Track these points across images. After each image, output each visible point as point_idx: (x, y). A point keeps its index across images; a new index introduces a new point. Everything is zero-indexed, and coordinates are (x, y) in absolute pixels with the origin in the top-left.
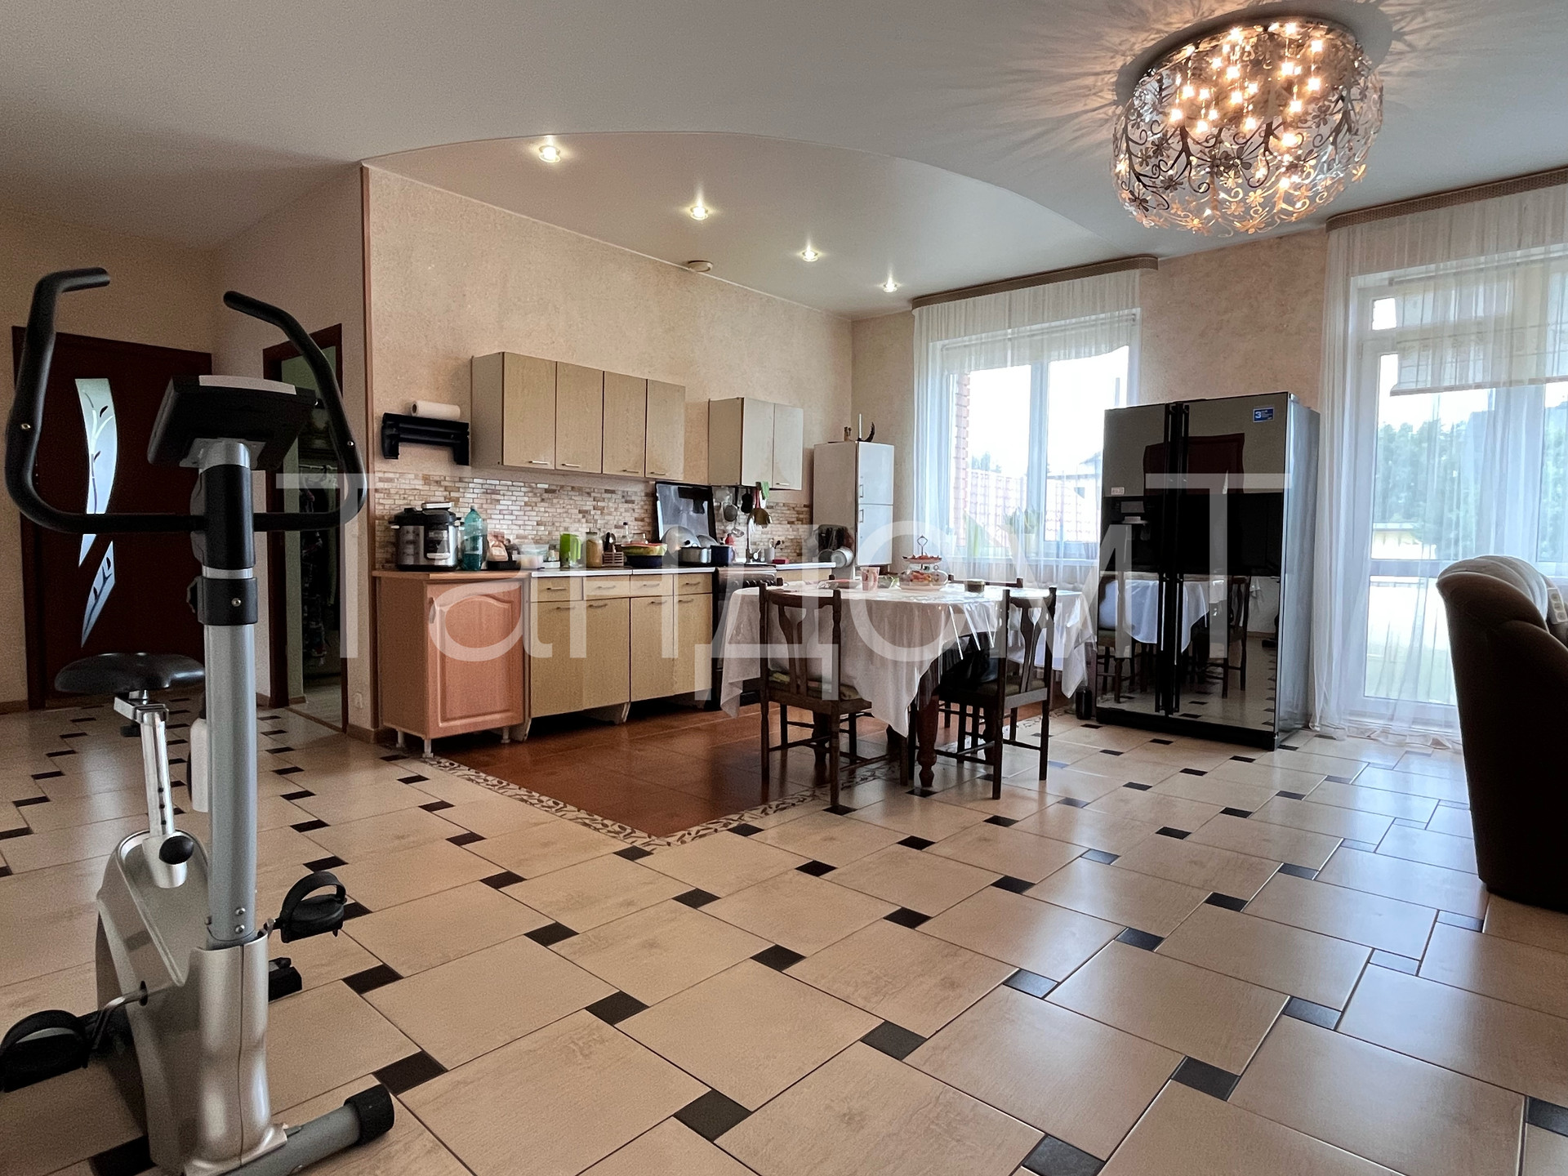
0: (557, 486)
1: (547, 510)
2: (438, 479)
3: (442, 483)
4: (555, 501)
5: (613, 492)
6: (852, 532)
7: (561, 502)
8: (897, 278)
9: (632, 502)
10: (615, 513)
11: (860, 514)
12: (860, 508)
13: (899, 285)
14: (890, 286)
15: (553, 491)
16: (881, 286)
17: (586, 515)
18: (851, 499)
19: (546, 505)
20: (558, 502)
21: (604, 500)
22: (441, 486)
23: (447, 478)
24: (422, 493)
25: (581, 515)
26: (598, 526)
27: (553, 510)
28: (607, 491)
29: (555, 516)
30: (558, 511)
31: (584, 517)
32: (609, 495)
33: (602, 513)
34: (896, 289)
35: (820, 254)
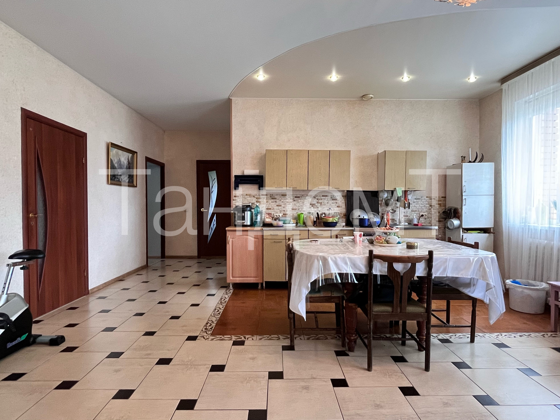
0: (300, 195)
1: (296, 204)
2: (254, 195)
3: (255, 196)
4: (300, 201)
5: (326, 196)
6: (460, 210)
7: (302, 201)
8: (476, 73)
9: (336, 200)
10: (327, 205)
11: (464, 201)
12: (464, 198)
13: (477, 77)
14: (472, 79)
15: (299, 197)
16: (467, 79)
17: (314, 206)
18: (460, 194)
19: (296, 202)
20: (301, 201)
21: (322, 199)
22: (255, 197)
23: (257, 195)
24: (248, 200)
25: (311, 206)
26: (319, 210)
27: (299, 204)
28: (323, 196)
29: (299, 207)
30: (301, 204)
31: (312, 206)
32: (325, 197)
33: (321, 205)
34: (476, 79)
35: (411, 77)
